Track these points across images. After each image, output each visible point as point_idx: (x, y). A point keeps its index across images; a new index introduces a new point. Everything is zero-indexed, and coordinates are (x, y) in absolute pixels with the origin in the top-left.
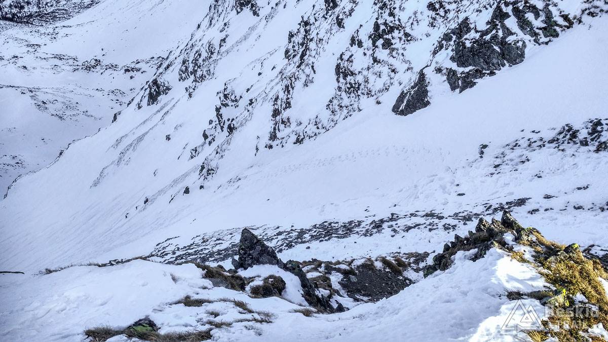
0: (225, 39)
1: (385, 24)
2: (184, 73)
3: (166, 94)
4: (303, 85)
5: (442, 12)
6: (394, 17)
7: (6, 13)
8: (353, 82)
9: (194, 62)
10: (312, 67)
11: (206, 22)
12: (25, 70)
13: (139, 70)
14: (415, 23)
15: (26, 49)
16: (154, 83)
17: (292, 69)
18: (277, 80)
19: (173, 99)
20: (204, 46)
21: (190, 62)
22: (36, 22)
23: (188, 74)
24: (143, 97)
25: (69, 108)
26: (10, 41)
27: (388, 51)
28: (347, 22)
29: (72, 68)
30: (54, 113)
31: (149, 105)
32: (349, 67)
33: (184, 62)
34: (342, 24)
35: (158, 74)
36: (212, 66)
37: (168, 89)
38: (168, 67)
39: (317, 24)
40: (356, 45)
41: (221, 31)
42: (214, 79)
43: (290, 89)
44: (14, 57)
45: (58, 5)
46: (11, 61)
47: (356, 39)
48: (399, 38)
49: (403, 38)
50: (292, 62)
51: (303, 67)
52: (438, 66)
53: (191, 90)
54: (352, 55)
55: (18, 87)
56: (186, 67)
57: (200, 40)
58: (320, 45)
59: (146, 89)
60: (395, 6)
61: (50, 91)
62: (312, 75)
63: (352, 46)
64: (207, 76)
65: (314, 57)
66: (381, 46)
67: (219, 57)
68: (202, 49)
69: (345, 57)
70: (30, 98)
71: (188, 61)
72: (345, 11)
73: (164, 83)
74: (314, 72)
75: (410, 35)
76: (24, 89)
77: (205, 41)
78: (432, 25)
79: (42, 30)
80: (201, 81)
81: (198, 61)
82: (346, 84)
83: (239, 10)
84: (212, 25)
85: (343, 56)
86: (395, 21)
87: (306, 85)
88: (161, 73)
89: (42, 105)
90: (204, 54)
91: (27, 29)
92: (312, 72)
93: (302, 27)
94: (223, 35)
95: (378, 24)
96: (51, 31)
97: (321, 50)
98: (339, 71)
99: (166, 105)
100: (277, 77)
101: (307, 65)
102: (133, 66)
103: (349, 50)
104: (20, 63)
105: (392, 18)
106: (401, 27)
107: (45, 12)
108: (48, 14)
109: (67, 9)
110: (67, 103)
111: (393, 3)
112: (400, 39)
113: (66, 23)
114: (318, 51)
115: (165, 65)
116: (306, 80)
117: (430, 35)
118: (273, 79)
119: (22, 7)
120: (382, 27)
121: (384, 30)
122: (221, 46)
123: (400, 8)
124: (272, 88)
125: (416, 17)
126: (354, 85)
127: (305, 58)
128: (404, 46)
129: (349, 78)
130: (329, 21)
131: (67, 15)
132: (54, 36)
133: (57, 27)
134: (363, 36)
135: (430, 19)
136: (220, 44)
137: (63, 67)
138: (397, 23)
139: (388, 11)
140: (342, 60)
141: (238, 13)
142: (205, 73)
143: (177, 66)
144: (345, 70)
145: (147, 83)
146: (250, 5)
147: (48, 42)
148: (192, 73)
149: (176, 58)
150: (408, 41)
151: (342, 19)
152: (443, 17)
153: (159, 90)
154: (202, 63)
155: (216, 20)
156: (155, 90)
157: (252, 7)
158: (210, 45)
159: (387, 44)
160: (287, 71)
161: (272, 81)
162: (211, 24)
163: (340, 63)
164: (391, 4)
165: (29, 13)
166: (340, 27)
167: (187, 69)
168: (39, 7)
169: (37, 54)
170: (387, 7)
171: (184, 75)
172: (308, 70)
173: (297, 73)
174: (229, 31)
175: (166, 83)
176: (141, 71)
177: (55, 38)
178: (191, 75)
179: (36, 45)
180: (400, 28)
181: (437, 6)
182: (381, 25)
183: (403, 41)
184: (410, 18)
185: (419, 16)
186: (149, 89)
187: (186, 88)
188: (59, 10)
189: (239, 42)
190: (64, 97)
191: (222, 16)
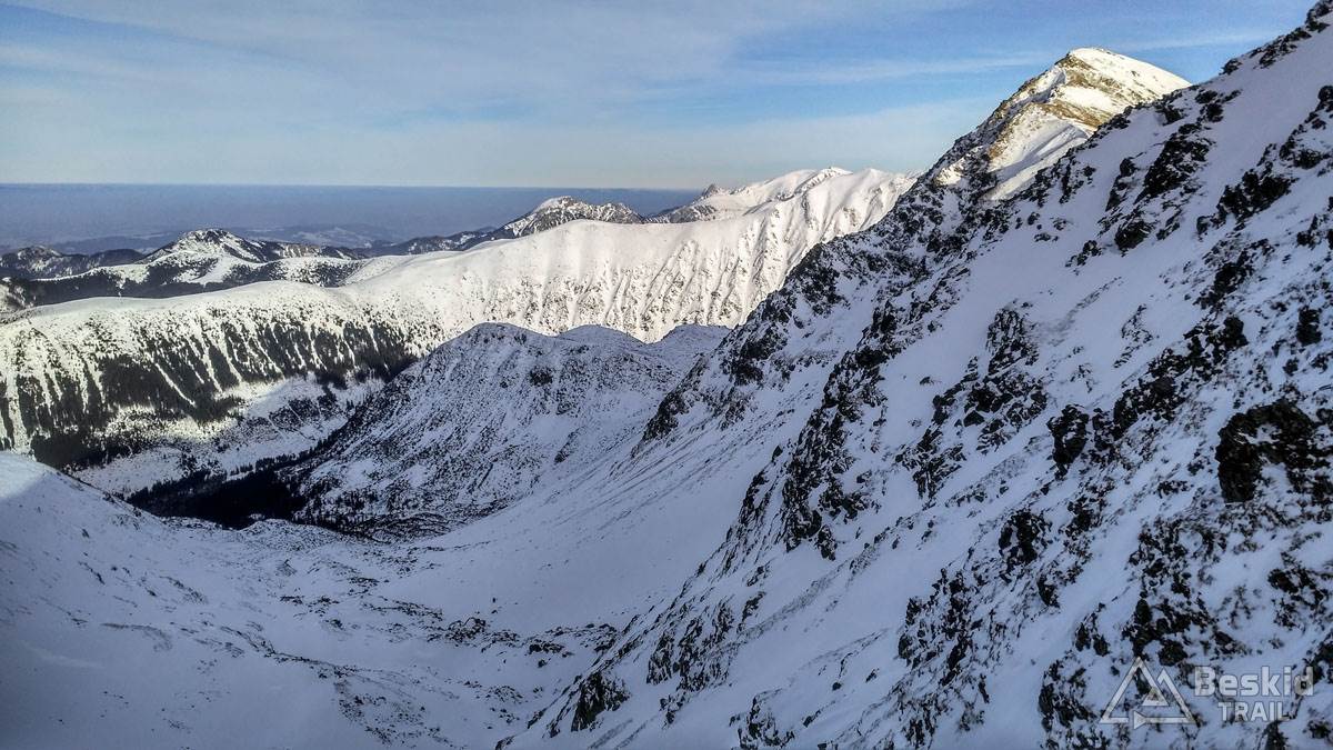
0: (756, 601)
1: (1165, 607)
2: (659, 668)
3: (615, 708)
4: (957, 726)
5: (1308, 596)
6: (1187, 595)
7: (328, 512)
8: (1086, 733)
9: (684, 643)
10: (982, 686)
11: (718, 562)
12: (338, 629)
13: (559, 650)
14: (1241, 613)
15: (346, 586)
16: (593, 683)
17: (925, 684)
18: (889, 706)
19: (631, 721)
20: (710, 611)
21: (676, 643)
22: (379, 535)
23: (668, 670)
24: (565, 711)
25: (404, 717)
26: (324, 567)
27: (1175, 671)
28: (1064, 594)
29: (427, 633)
30: (373, 725)
31: (574, 729)
32: (1077, 697)
33: (663, 643)
34: (1053, 597)
35: (602, 662)
36: (726, 656)
37: (622, 698)
38: (628, 648)
39: (986, 590)
40: (1092, 648)
41: (750, 584)
42: (726, 686)
43: (924, 730)
44: (323, 600)
45: (427, 506)
46: (315, 608)
47: (1091, 635)
48: (1202, 643)
49: (1213, 643)
50: (926, 669)
51: (956, 683)
52: (1317, 720)
53: (674, 706)
54: (1082, 671)
55: (316, 663)
56: (667, 653)
57: (702, 598)
58: (998, 639)
59: (573, 694)
60: (1187, 570)
61: (374, 677)
62: (980, 704)
63: (1080, 649)
64: (712, 679)
65: (986, 663)
66: (1156, 658)
67: (743, 638)
68: (705, 618)
69: (1067, 672)
70: (333, 687)
71: (672, 640)
72: (1058, 569)
73: (614, 683)
74: (986, 698)
75: (1230, 640)
76: (325, 667)
77: (713, 601)
78: (1285, 621)
79: (387, 552)
80: (698, 689)
81: (693, 641)
82: (1070, 735)
83: (792, 544)
84: (731, 569)
85: (1060, 670)
86: (1189, 603)
87: (964, 726)
88: (611, 662)
89: (353, 706)
90: (709, 630)
91: (359, 546)
92: (981, 697)
93: (941, 592)
94: (753, 592)
95: (1146, 606)
96: (404, 556)
97: (1003, 650)
98: (1050, 704)
99: (612, 733)
100: (888, 698)
101: (969, 680)
102: (547, 639)
103: (1074, 657)
104: (331, 612)
105: (1180, 598)
106: (1206, 618)
107: (401, 517)
108: (405, 521)
109: (442, 514)
110: (404, 706)
111: (1181, 564)
112: (1206, 645)
113: (436, 541)
114: (995, 650)
115: (620, 645)
116: (965, 714)
117: (1281, 645)
118: (877, 702)
119: (360, 505)
120: (1157, 615)
121: (1161, 622)
122: (746, 614)
123: (1201, 575)
124: (876, 724)
125: (1242, 600)
126: (1090, 742)
127: (963, 662)
128: (1215, 663)
129: (1076, 724)
130: (1020, 588)
131: (440, 525)
132: (406, 566)
133: (415, 549)
134: (1109, 628)
135: (1279, 608)
136: (745, 612)
137: (411, 630)
138: (1196, 608)
139: (1169, 582)
140: (1056, 677)
141: (789, 548)
142: (707, 671)
143: (648, 649)
144: (1066, 703)
145: (576, 680)
146: (816, 535)
147: (394, 576)
148: (676, 668)
149: (646, 632)
150: (1226, 652)
151: (1053, 588)
152: (1313, 607)
153: (601, 699)
154: (701, 648)
155: (740, 557)
156: (593, 697)
157: (821, 540)
158: (723, 610)
159: (1172, 655)
160: (913, 688)
161: (875, 706)
162: (728, 567)
163: (1051, 685)
164: (1177, 566)
165: (369, 517)
166: (1047, 603)
167: (667, 656)
168: (392, 507)
169: (367, 599)
170: (1166, 572)
171: (658, 671)
172: (970, 693)
173: (943, 696)
174: (766, 584)
175: (619, 684)
176: (563, 651)
177: (408, 570)
178: (675, 671)
179: (370, 580)
180: (1204, 622)
181: (1295, 580)
182: (1153, 610)
183: (1212, 650)
184: (1227, 600)
185: (1251, 600)
186: (579, 695)
187: (662, 701)
188: (427, 515)
189: (788, 611)
190: (400, 693)
191: (754, 553)
